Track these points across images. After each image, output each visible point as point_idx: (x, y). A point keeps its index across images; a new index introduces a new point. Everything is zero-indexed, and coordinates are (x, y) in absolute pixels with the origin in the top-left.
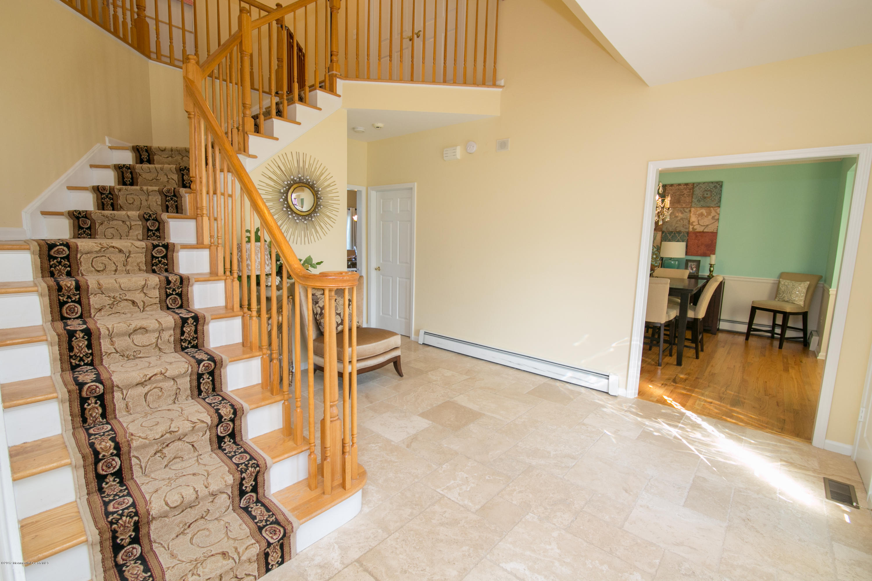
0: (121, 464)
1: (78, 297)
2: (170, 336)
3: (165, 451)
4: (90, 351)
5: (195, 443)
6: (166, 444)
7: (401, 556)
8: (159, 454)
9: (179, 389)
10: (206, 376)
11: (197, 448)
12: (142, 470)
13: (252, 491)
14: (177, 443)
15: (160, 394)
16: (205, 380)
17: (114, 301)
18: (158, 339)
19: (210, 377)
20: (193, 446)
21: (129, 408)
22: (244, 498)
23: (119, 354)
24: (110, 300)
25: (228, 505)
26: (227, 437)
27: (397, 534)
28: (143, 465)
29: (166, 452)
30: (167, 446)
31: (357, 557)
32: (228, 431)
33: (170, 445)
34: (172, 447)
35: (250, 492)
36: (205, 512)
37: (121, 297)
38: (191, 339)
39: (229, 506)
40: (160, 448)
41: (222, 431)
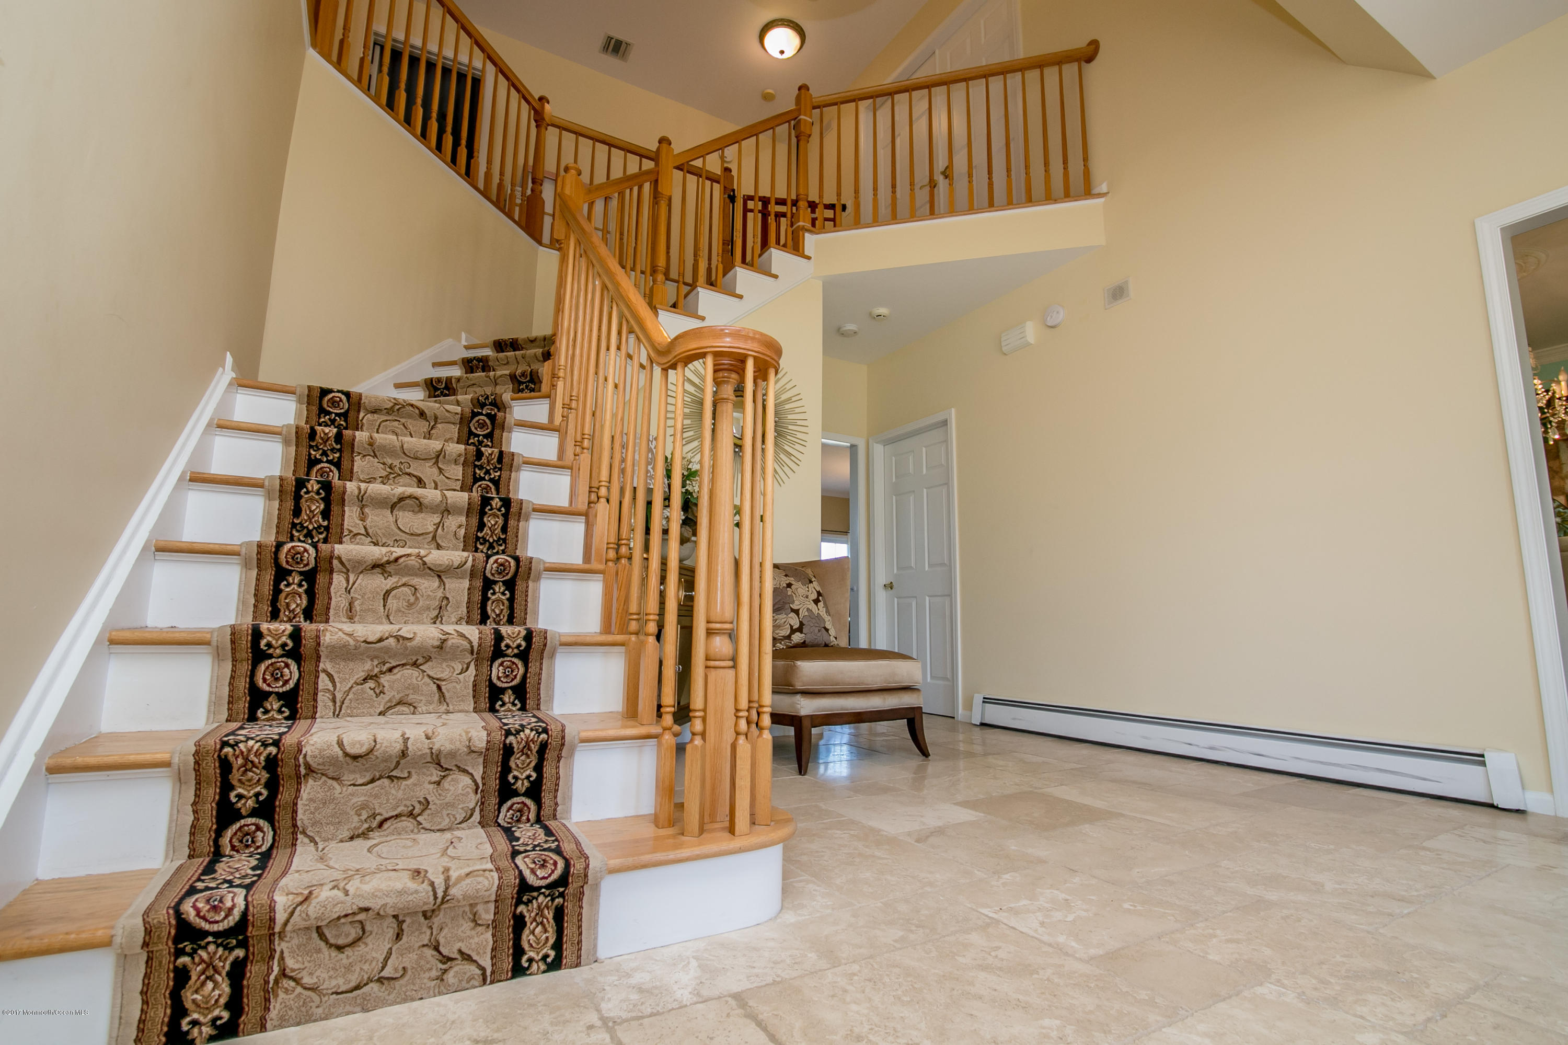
0: (299, 680)
1: (337, 455)
2: (460, 526)
3: (385, 680)
4: (326, 523)
5: (444, 683)
6: (388, 665)
7: (854, 1007)
8: (371, 684)
9: (448, 599)
10: (499, 588)
11: (447, 695)
12: (335, 706)
13: (527, 794)
14: (410, 671)
15: (412, 599)
16: (496, 596)
17: (391, 473)
18: (438, 528)
19: (507, 592)
20: (439, 687)
21: (353, 609)
22: (509, 803)
23: (369, 539)
24: (385, 470)
25: (472, 805)
26: (510, 691)
27: (855, 967)
28: (339, 696)
29: (386, 684)
30: (390, 670)
31: (736, 988)
32: (513, 680)
33: (395, 671)
34: (398, 676)
35: (523, 795)
36: (420, 802)
37: (402, 467)
38: (494, 540)
39: (473, 810)
40: (376, 670)
41: (500, 675)
